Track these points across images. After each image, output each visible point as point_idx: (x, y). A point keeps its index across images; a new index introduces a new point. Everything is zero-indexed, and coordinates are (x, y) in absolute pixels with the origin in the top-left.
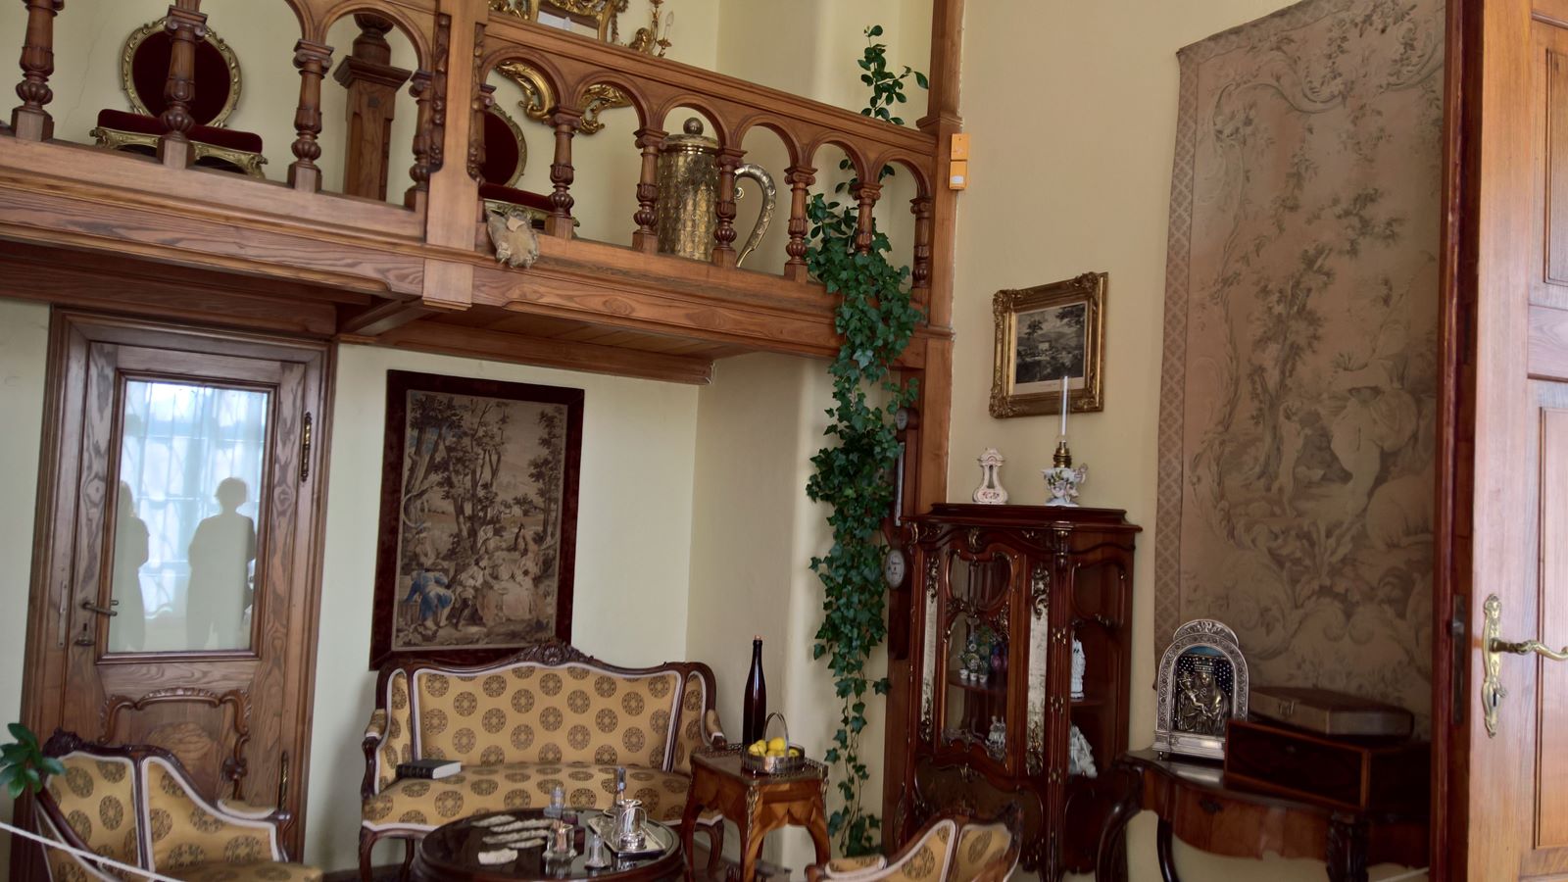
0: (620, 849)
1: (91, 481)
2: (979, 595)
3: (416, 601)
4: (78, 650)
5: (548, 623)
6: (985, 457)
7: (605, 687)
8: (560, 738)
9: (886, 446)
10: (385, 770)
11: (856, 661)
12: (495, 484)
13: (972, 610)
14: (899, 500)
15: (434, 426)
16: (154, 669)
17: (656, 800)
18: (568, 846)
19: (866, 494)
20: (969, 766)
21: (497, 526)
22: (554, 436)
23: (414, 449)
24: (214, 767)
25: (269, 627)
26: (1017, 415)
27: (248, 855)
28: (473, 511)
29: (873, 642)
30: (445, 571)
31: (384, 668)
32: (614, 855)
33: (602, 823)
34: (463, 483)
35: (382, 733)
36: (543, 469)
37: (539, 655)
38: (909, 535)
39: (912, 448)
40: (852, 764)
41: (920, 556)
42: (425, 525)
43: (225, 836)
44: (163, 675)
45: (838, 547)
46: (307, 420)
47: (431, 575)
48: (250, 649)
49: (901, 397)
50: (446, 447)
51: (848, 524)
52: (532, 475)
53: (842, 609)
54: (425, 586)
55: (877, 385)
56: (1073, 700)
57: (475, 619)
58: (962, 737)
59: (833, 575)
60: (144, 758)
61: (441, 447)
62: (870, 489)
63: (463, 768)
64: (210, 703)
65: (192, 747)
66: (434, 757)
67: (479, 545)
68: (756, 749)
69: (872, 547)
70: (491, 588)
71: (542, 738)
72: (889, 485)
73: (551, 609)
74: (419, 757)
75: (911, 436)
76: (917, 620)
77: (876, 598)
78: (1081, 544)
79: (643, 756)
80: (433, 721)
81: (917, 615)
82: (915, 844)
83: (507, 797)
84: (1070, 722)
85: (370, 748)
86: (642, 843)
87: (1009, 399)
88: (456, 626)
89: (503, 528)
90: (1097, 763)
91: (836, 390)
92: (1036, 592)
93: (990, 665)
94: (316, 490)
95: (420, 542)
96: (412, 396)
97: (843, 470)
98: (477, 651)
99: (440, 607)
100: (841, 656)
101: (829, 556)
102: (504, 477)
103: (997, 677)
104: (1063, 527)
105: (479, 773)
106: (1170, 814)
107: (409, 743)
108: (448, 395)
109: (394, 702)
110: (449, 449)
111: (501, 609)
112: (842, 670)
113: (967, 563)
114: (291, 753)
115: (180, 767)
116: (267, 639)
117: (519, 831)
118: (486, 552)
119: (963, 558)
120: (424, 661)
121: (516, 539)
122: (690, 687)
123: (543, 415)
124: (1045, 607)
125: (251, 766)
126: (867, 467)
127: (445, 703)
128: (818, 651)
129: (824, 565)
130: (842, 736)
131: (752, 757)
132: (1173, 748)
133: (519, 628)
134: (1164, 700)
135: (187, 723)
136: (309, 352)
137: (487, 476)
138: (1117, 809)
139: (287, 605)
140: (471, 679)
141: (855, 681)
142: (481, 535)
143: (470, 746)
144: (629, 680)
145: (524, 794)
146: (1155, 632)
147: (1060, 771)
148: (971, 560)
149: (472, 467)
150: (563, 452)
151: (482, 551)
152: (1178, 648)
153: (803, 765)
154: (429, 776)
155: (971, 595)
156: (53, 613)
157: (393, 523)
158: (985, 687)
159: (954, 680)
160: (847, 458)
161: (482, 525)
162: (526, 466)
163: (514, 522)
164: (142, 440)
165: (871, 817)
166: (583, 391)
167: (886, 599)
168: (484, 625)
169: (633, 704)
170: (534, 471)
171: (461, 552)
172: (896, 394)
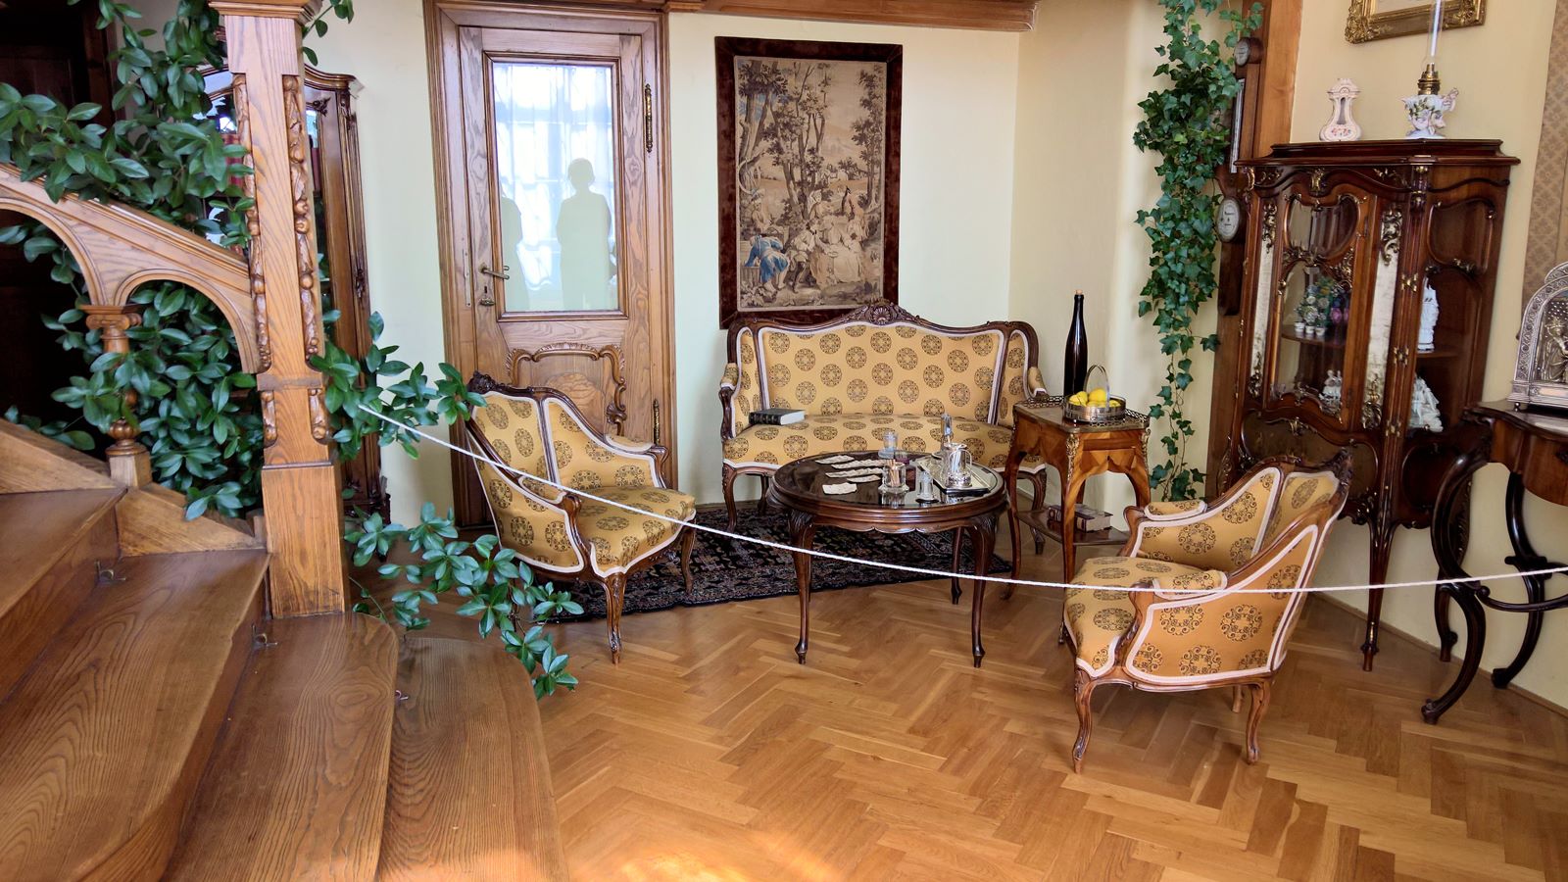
0: (948, 487)
1: (476, 157)
2: (1320, 242)
3: (756, 265)
4: (483, 309)
5: (876, 285)
6: (1336, 88)
7: (932, 346)
8: (891, 392)
9: (1221, 83)
10: (740, 418)
11: (1183, 317)
12: (820, 149)
13: (1312, 258)
14: (1236, 145)
15: (761, 92)
16: (543, 325)
17: (981, 449)
18: (901, 482)
19: (1198, 139)
20: (1300, 420)
21: (825, 190)
22: (875, 96)
23: (744, 116)
24: (600, 412)
25: (633, 289)
26: (1378, 38)
27: (634, 481)
28: (802, 176)
29: (1201, 297)
30: (780, 236)
31: (733, 326)
32: (943, 491)
33: (931, 464)
34: (791, 149)
35: (735, 384)
36: (865, 131)
37: (869, 315)
38: (1245, 180)
39: (1252, 86)
40: (1177, 419)
41: (1256, 204)
42: (759, 192)
43: (614, 466)
44: (551, 332)
45: (1167, 199)
46: (647, 92)
47: (767, 240)
48: (619, 310)
49: (1241, 26)
50: (773, 113)
51: (1178, 173)
52: (855, 138)
53: (1169, 264)
54: (763, 251)
55: (1215, 14)
56: (1420, 352)
57: (810, 282)
58: (1294, 391)
59: (1160, 228)
60: (545, 398)
61: (769, 113)
62: (1203, 134)
63: (806, 417)
64: (591, 356)
65: (581, 394)
66: (780, 407)
67: (809, 210)
68: (1077, 399)
69: (1204, 198)
70: (823, 251)
71: (875, 392)
72: (1225, 128)
73: (878, 272)
74: (768, 407)
75: (1252, 71)
76: (1250, 272)
77: (1207, 251)
78: (1443, 180)
79: (969, 410)
80: (778, 374)
81: (1251, 267)
82: (1236, 491)
83: (846, 443)
84: (1416, 375)
85: (725, 397)
86: (968, 481)
87: (1369, 20)
88: (792, 288)
89: (830, 193)
90: (1443, 418)
91: (1167, 23)
92: (1385, 236)
93: (1329, 318)
94: (661, 161)
95: (756, 208)
96: (740, 62)
97: (1174, 115)
98: (813, 312)
99: (778, 271)
100: (1167, 312)
101: (1157, 208)
102: (828, 140)
103: (1336, 330)
104: (1422, 162)
105: (821, 421)
106: (1522, 467)
107: (758, 394)
108: (772, 59)
109: (743, 357)
110: (777, 115)
111: (833, 271)
112: (1168, 326)
113: (1309, 208)
114: (660, 402)
115: (573, 406)
116: (632, 299)
117: (856, 469)
118: (817, 217)
119: (1305, 203)
120: (766, 320)
121: (843, 204)
122: (1013, 345)
123: (863, 75)
124: (1395, 252)
125: (629, 411)
126: (1201, 109)
127: (788, 359)
128: (1143, 308)
129: (1151, 219)
130: (1167, 391)
131: (1072, 407)
132: (1533, 399)
133: (849, 290)
134: (1526, 348)
135: (574, 374)
136: (642, 23)
137: (813, 141)
138: (1460, 462)
139: (645, 270)
140: (809, 337)
141: (1182, 338)
142: (811, 201)
143: (811, 399)
144: (954, 339)
145: (861, 440)
146: (1525, 276)
147: (1400, 424)
148: (1313, 205)
149: (798, 132)
150: (884, 113)
151: (812, 216)
152: (1549, 291)
153: (1124, 416)
154: (777, 423)
155: (1312, 243)
156: (459, 277)
157: (731, 190)
158: (1322, 340)
159: (1287, 333)
160: (1179, 103)
161: (811, 189)
162: (849, 129)
163: (841, 187)
164: (509, 126)
165: (1195, 471)
166: (900, 47)
167: (1218, 253)
168: (818, 287)
169: (958, 362)
170: (857, 134)
171: (793, 216)
172: (1235, 23)
